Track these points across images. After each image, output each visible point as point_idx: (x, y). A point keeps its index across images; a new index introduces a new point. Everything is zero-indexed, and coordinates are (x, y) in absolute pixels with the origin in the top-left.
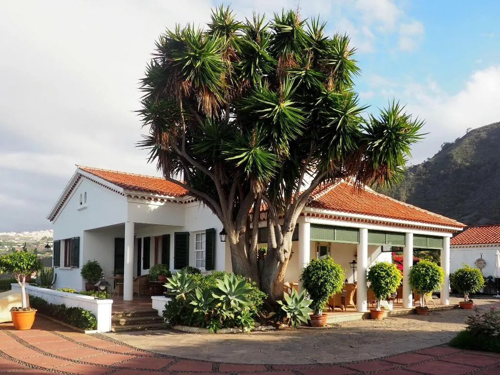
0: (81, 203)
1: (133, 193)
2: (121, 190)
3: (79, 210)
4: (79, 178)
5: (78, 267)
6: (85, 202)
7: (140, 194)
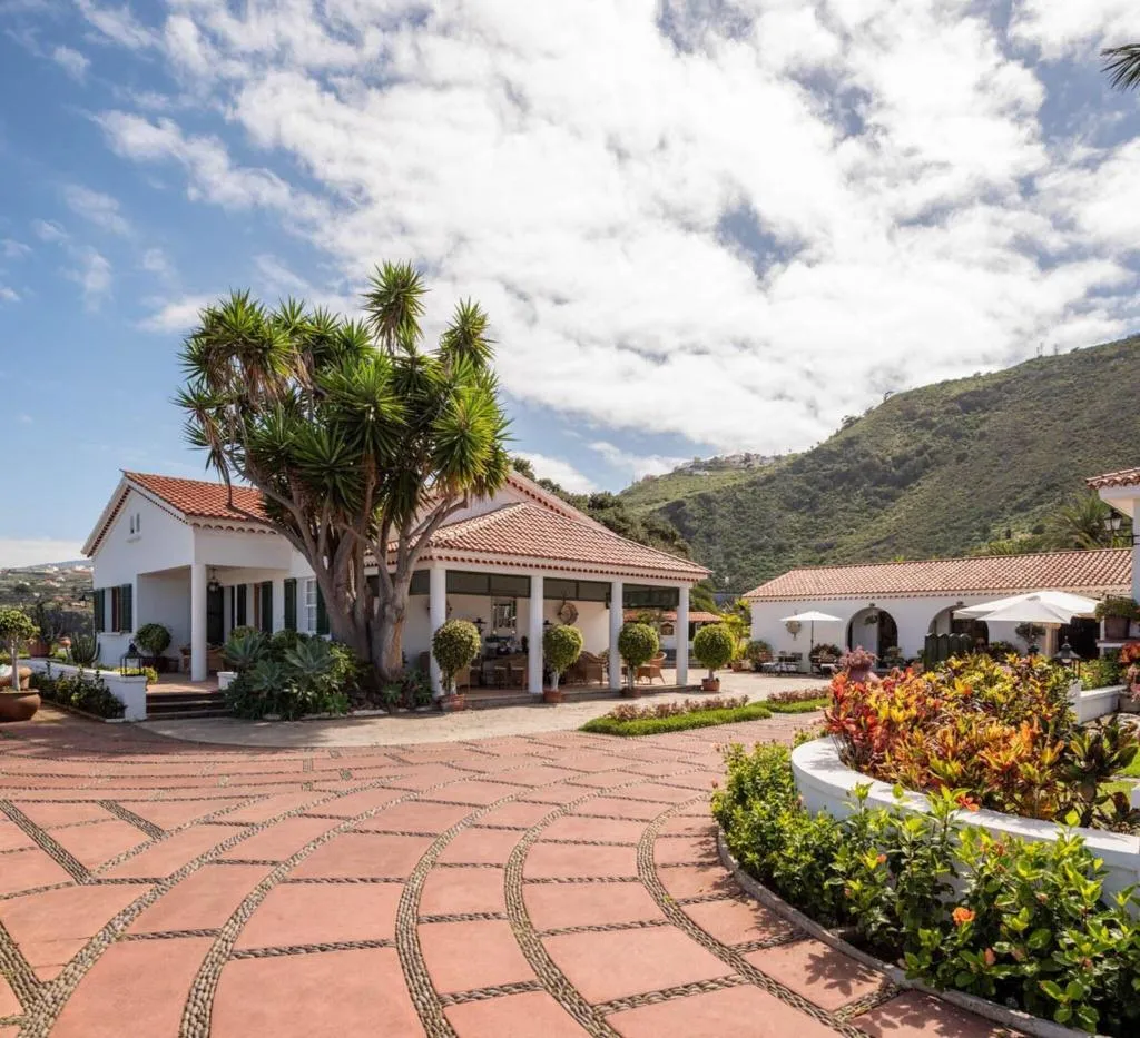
0: (133, 531)
1: (202, 522)
2: (182, 516)
3: (130, 541)
4: (128, 490)
5: (131, 631)
6: (138, 529)
7: (213, 523)
